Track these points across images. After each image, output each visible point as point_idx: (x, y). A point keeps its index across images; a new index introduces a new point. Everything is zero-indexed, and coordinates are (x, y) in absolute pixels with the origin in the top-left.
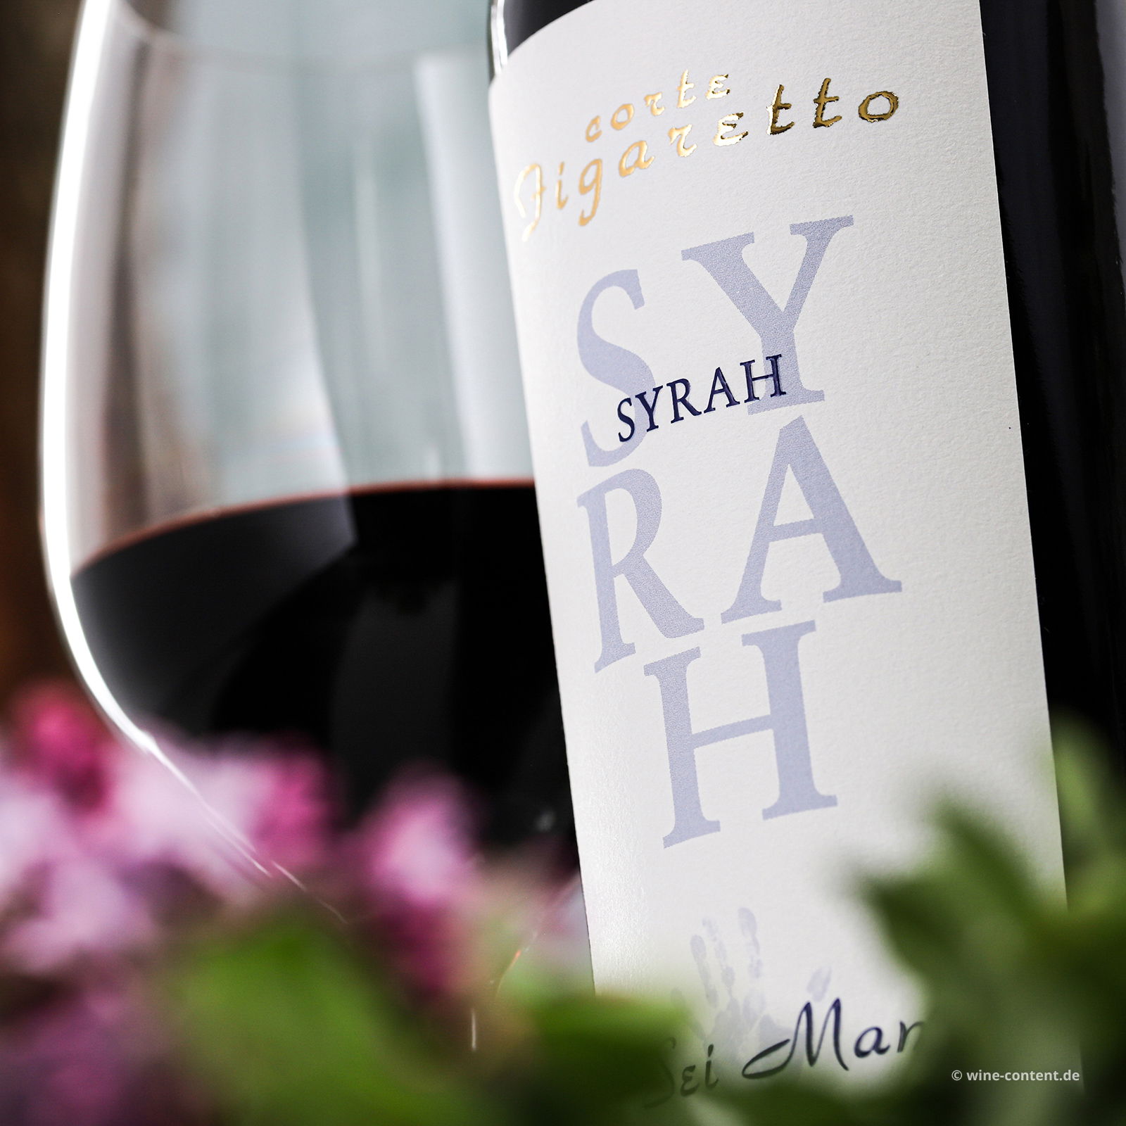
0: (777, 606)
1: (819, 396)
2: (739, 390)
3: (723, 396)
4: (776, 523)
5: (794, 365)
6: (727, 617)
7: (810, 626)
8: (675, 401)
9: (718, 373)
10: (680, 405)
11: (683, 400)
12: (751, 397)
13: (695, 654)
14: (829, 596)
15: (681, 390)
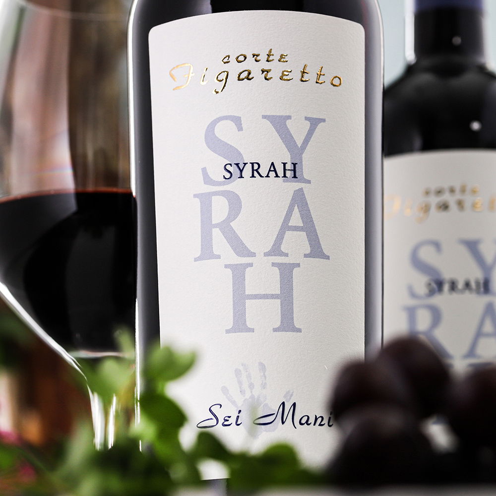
0: (287, 255)
1: (309, 182)
2: (280, 173)
3: (274, 173)
4: (290, 224)
5: (302, 169)
6: (266, 254)
7: (298, 265)
8: (253, 170)
9: (273, 164)
10: (255, 172)
11: (257, 170)
12: (285, 176)
13: (251, 265)
14: (306, 256)
15: (256, 166)
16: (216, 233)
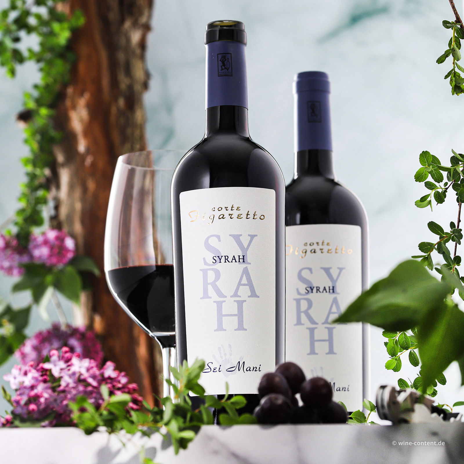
0: (240, 297)
1: (250, 264)
2: (237, 260)
3: (234, 260)
4: (241, 283)
5: (247, 258)
6: (231, 297)
7: (245, 301)
8: (225, 259)
9: (234, 256)
10: (226, 260)
11: (227, 259)
12: (239, 261)
13: (225, 301)
14: (249, 297)
15: (227, 258)
16: (210, 287)
